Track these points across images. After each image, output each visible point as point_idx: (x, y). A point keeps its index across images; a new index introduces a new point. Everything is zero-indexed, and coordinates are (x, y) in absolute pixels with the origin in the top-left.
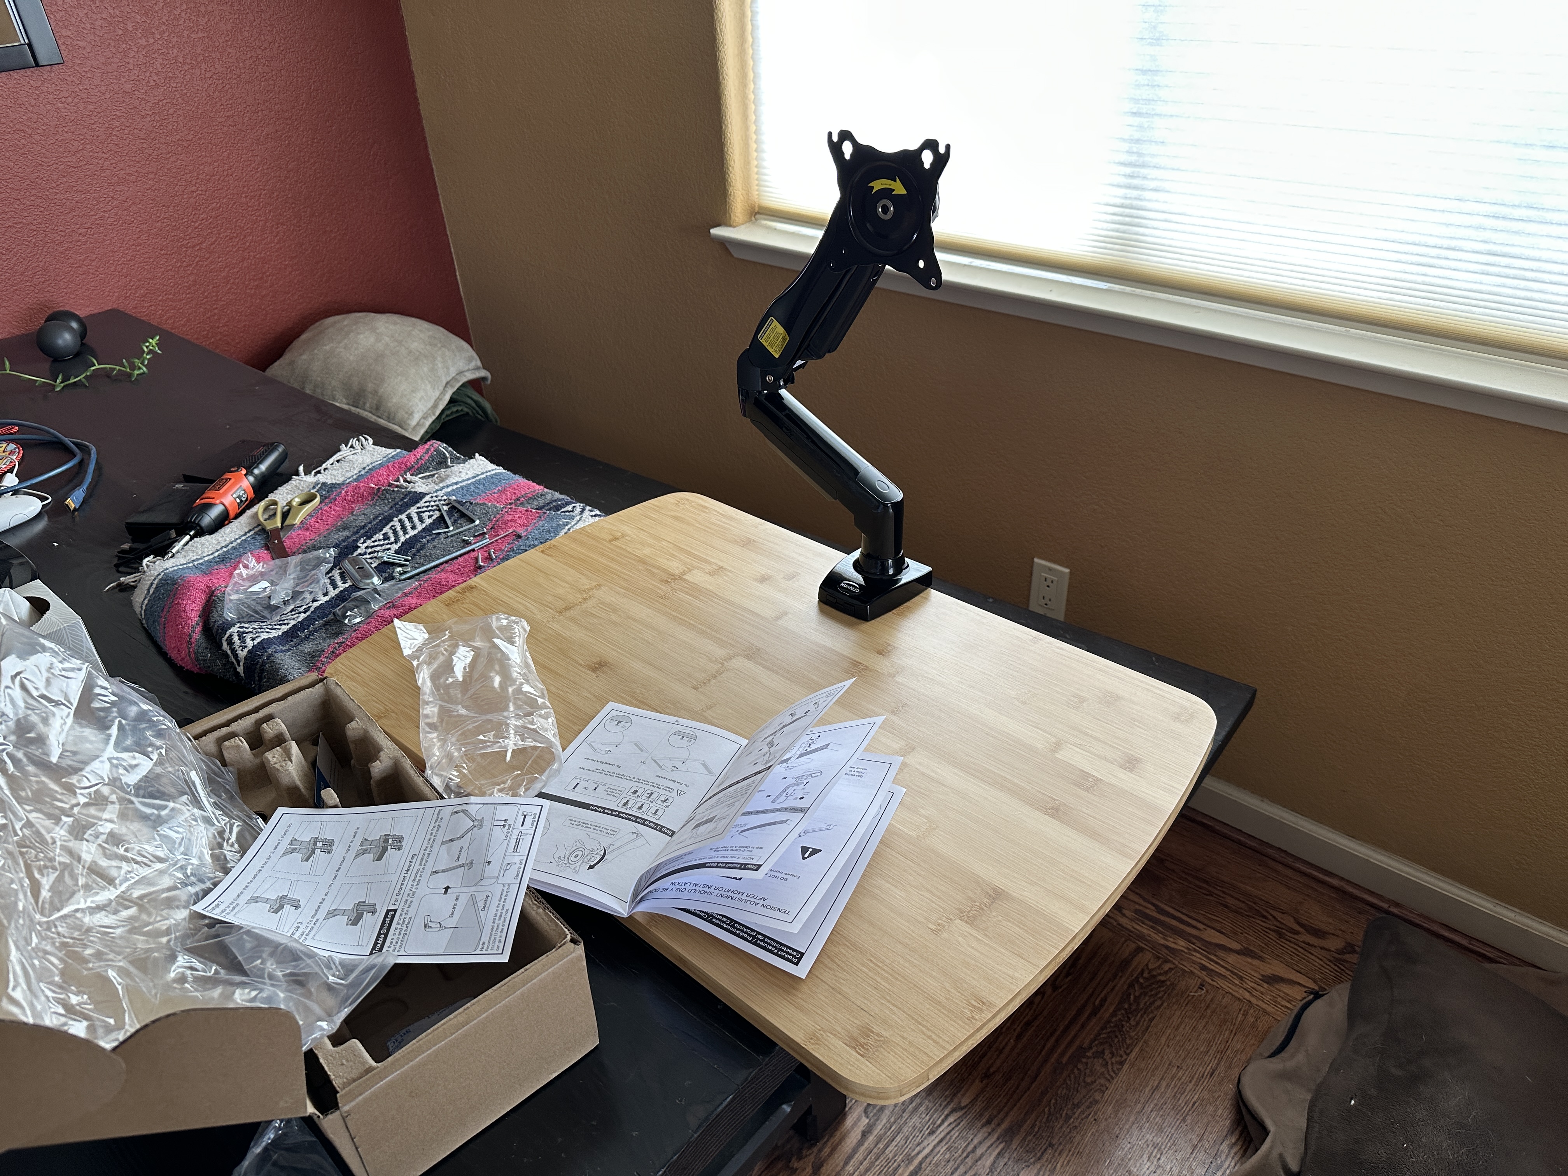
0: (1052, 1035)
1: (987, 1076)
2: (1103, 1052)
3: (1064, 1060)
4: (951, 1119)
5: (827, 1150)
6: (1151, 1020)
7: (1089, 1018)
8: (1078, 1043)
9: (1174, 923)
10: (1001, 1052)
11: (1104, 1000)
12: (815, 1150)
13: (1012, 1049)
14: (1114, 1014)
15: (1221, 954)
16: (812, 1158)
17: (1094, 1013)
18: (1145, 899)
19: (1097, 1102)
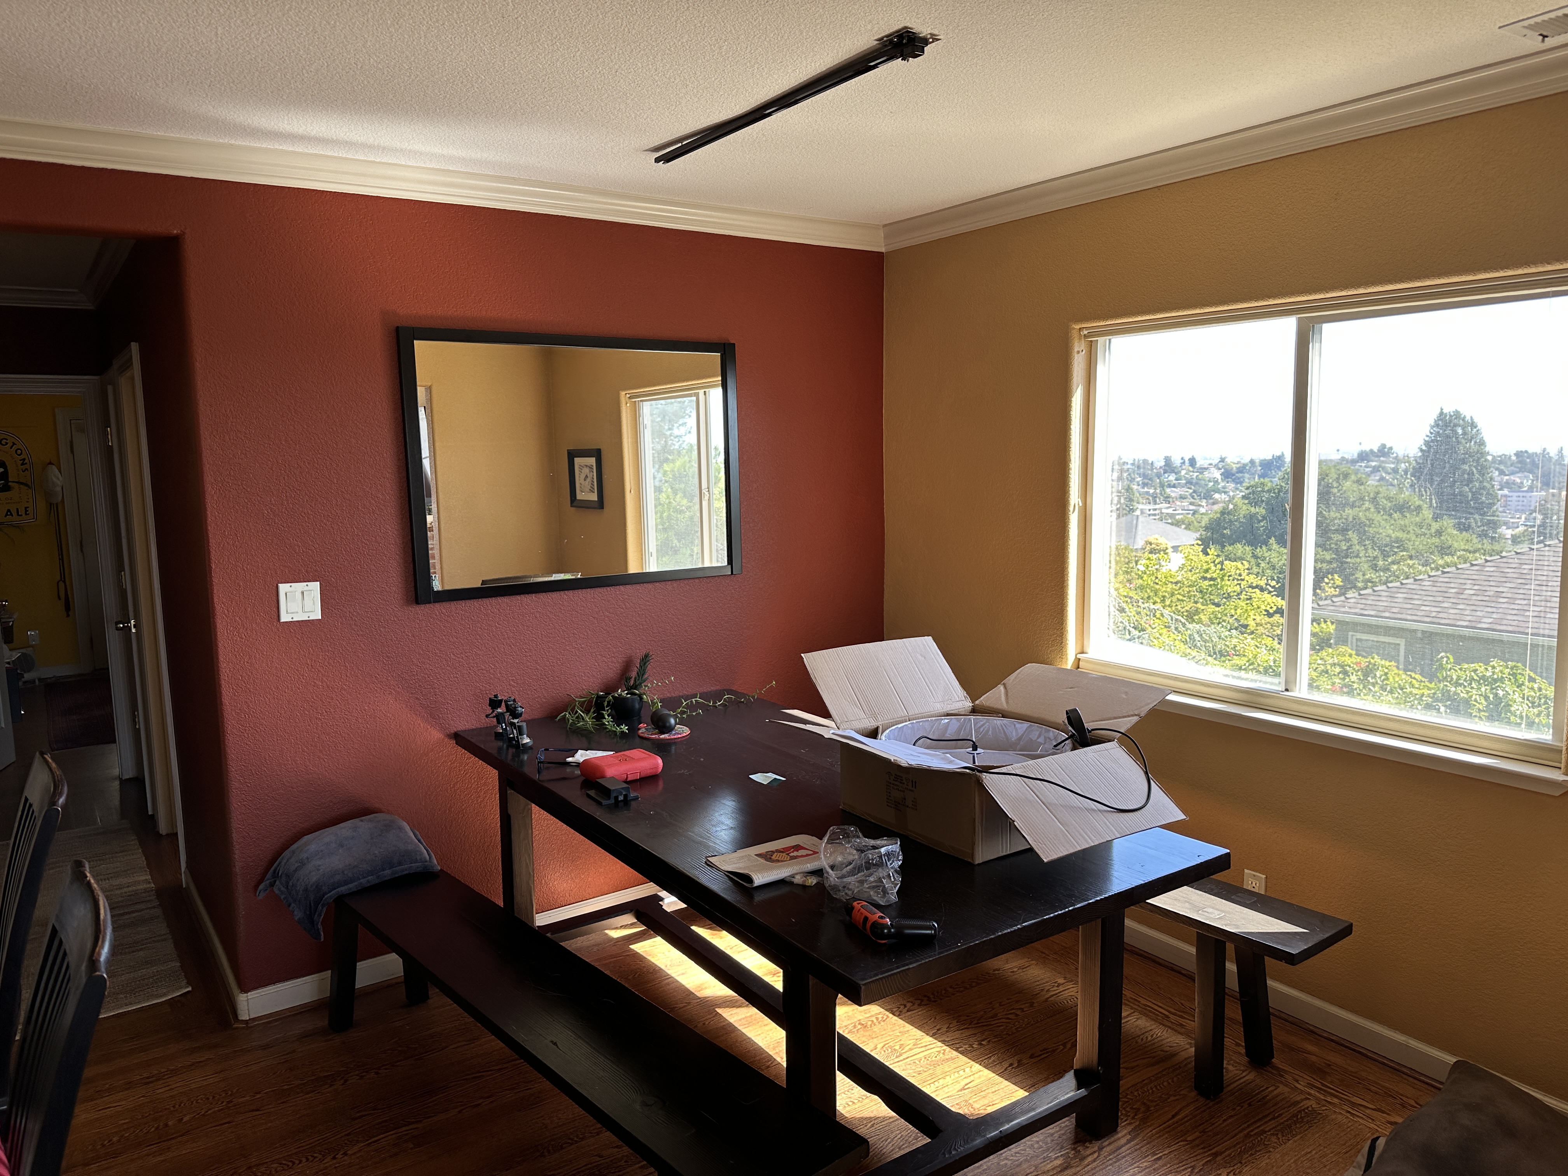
0: (1245, 1123)
1: (1203, 1131)
2: (1277, 1134)
3: (1252, 1133)
4: (1182, 1143)
5: (1106, 1143)
6: (1310, 1127)
7: (1270, 1120)
8: (1262, 1128)
9: (1332, 1091)
10: (1213, 1124)
11: (1281, 1115)
12: (1100, 1142)
13: (1221, 1124)
14: (1287, 1120)
15: (1362, 1108)
16: (1098, 1144)
17: (1274, 1118)
18: (1314, 1079)
19: (1270, 1151)
